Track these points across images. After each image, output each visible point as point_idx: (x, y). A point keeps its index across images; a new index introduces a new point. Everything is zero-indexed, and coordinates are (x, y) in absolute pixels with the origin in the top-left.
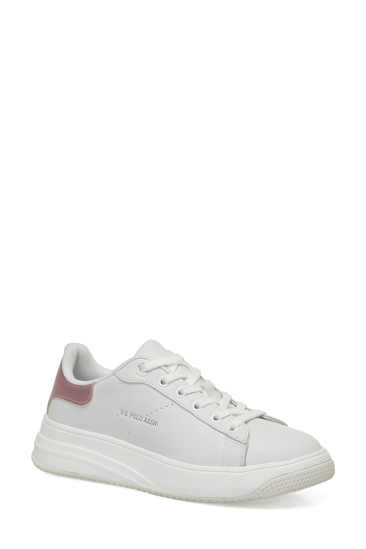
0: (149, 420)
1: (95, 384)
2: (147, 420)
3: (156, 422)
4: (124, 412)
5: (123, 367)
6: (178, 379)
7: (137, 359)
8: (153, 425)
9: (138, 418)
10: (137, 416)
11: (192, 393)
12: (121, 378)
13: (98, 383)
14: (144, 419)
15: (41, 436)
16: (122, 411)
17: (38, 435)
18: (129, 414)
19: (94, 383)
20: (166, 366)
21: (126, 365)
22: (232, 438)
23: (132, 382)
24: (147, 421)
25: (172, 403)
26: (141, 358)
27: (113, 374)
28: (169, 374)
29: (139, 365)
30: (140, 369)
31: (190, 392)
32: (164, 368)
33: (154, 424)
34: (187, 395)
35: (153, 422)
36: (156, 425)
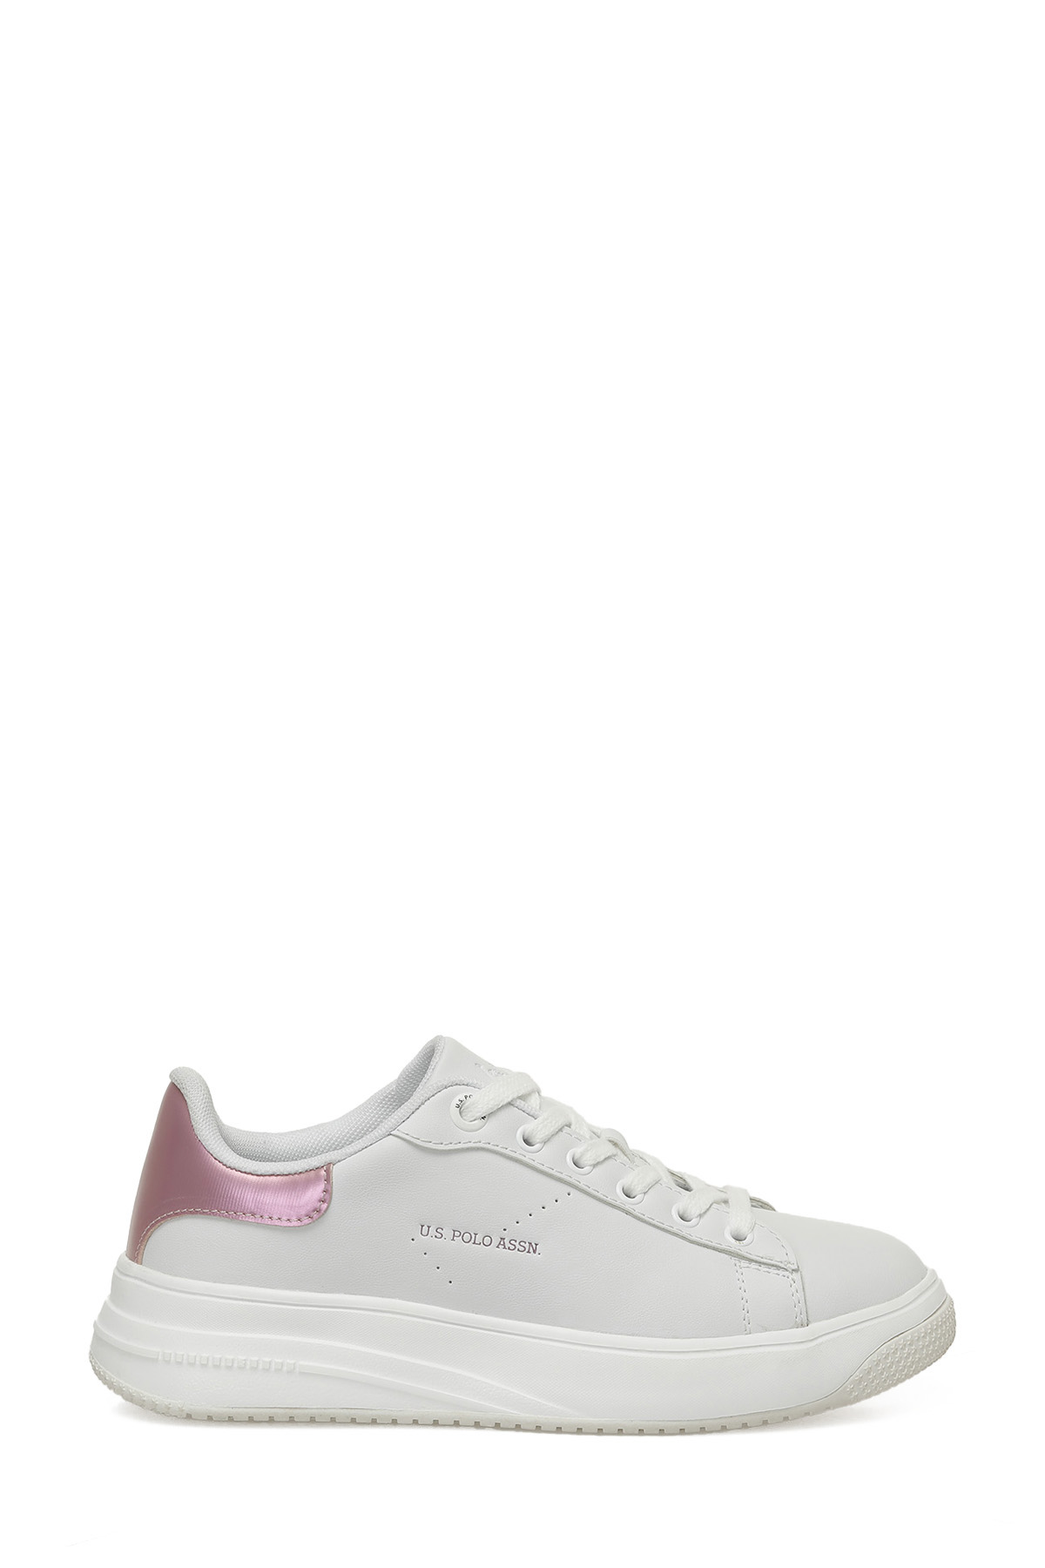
0: (513, 1242)
1: (331, 1165)
2: (507, 1241)
3: (534, 1246)
4: (433, 1229)
6: (561, 1130)
8: (529, 1252)
9: (479, 1240)
10: (473, 1235)
13: (341, 1161)
14: (496, 1241)
15: (113, 1308)
16: (425, 1228)
17: (105, 1306)
18: (448, 1233)
22: (751, 1261)
24: (507, 1245)
25: (568, 1191)
26: (457, 1084)
28: (540, 1119)
29: (459, 1103)
31: (602, 1158)
32: (519, 1103)
33: (531, 1250)
34: (594, 1166)
35: (527, 1245)
36: (534, 1252)
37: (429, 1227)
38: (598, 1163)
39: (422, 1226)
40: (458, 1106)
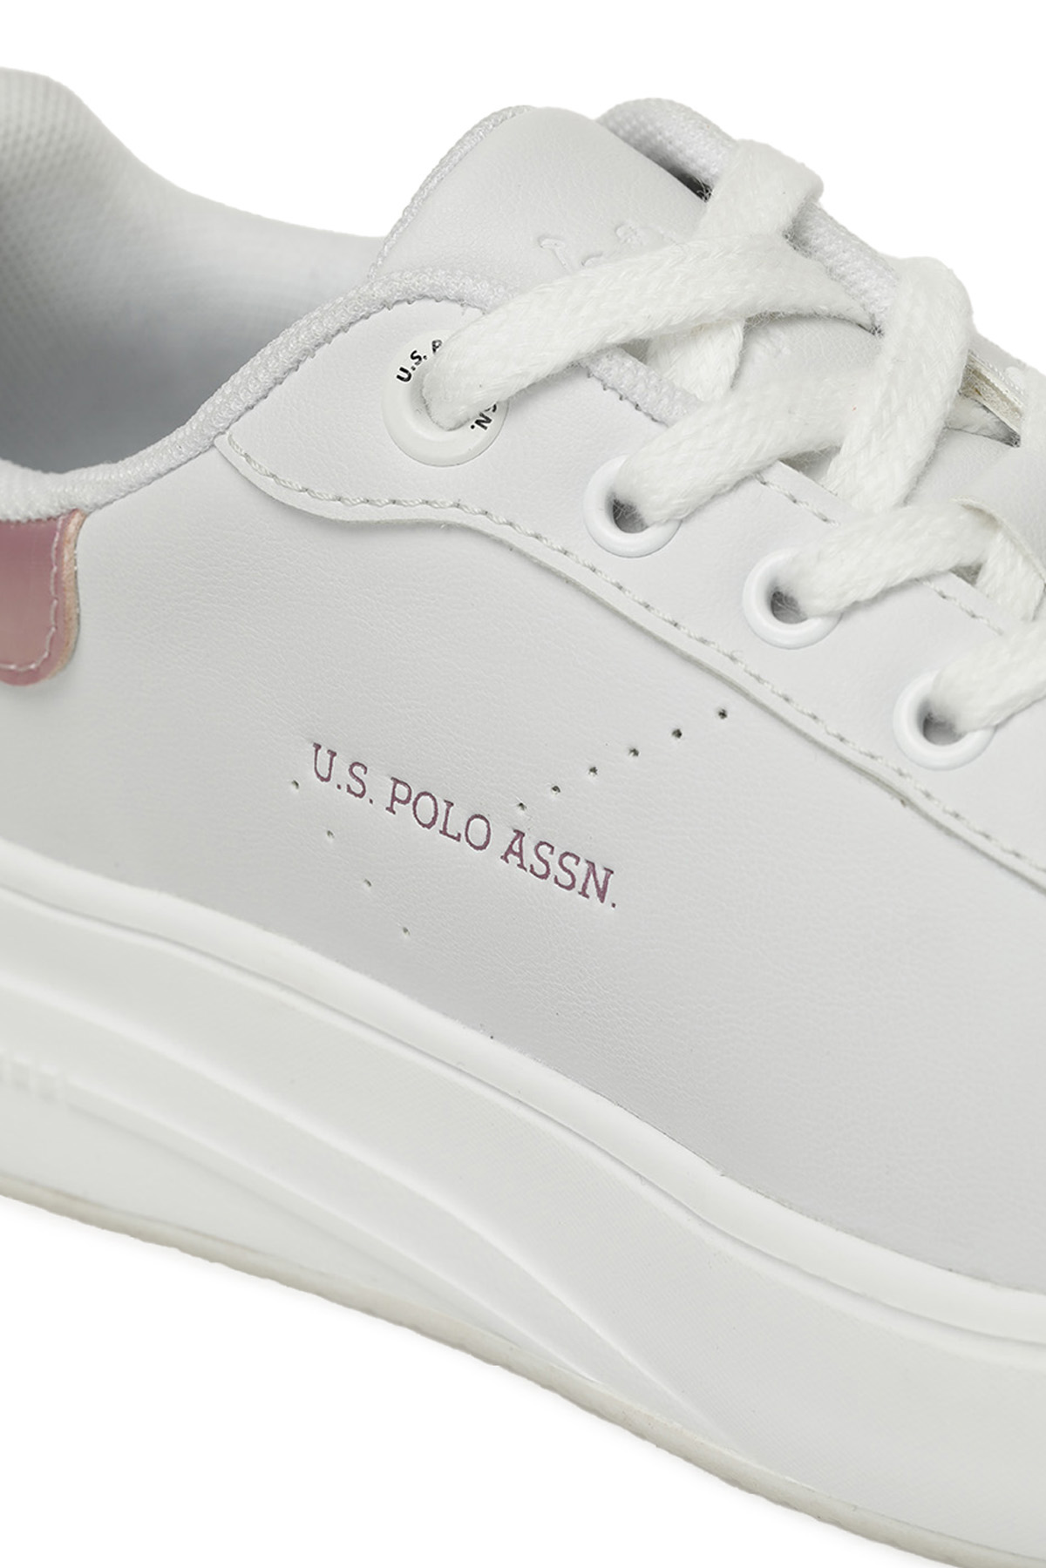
0: (544, 850)
1: (76, 519)
2: (528, 845)
3: (601, 874)
4: (342, 765)
5: (278, 382)
6: (757, 474)
7: (386, 305)
8: (583, 893)
9: (456, 825)
10: (442, 807)
11: (887, 593)
12: (269, 486)
13: (98, 507)
14: (502, 837)
18: (380, 787)
19: (74, 511)
20: (638, 349)
21: (299, 362)
23: (364, 518)
24: (530, 858)
25: (720, 705)
26: (423, 297)
27: (206, 442)
28: (675, 428)
29: (409, 364)
30: (423, 405)
32: (625, 369)
33: (591, 888)
34: (842, 615)
35: (581, 870)
36: (602, 894)
37: (333, 754)
38: (855, 606)
39: (318, 747)
40: (405, 376)
